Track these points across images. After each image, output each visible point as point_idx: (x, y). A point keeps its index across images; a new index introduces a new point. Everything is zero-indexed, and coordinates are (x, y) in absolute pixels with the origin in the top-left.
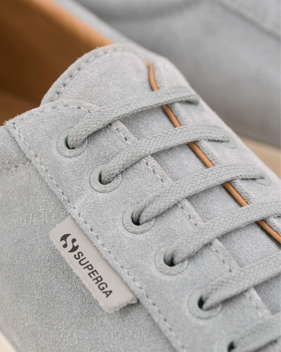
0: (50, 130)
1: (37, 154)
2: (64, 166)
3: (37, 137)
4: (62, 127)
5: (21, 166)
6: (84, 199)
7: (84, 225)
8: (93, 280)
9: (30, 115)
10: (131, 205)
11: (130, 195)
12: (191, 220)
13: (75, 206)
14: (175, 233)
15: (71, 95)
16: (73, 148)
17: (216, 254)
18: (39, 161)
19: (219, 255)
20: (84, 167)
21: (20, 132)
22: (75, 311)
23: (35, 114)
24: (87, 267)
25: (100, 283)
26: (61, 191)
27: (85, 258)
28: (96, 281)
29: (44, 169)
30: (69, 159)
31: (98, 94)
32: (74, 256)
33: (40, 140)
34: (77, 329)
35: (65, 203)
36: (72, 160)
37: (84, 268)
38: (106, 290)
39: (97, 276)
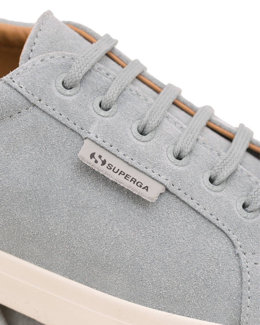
0: (47, 78)
1: (42, 99)
2: (70, 102)
3: (38, 85)
4: (55, 74)
5: (24, 111)
6: (97, 124)
7: (104, 144)
8: (131, 181)
9: (24, 70)
10: (133, 122)
11: (130, 115)
12: (177, 125)
13: (89, 131)
14: (172, 136)
15: (42, 50)
16: (71, 88)
17: (204, 145)
18: (44, 103)
19: (206, 146)
20: (86, 100)
21: (20, 83)
22: (111, 211)
23: (29, 67)
24: (120, 173)
25: (136, 183)
26: (73, 122)
27: (115, 168)
28: (132, 182)
29: (51, 108)
30: (71, 97)
31: (62, 47)
32: (106, 168)
33: (41, 87)
34: (117, 223)
35: (79, 131)
36: (74, 97)
37: (119, 175)
38: (143, 186)
39: (131, 178)
